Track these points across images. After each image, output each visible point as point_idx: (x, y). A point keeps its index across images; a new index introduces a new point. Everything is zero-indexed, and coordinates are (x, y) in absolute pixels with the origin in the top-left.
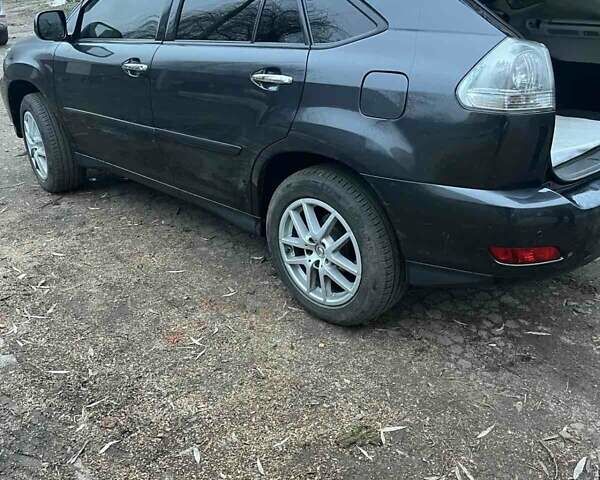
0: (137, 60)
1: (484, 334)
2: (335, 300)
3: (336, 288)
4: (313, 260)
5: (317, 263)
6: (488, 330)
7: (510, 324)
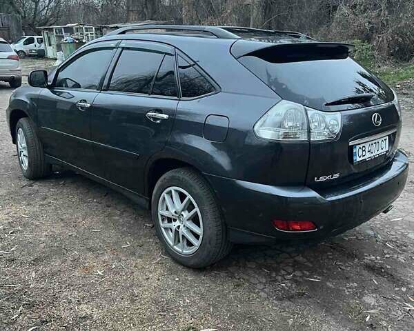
0: (85, 101)
1: (279, 278)
2: (188, 251)
3: (190, 244)
4: (176, 226)
5: (179, 227)
6: (283, 276)
7: (298, 273)
